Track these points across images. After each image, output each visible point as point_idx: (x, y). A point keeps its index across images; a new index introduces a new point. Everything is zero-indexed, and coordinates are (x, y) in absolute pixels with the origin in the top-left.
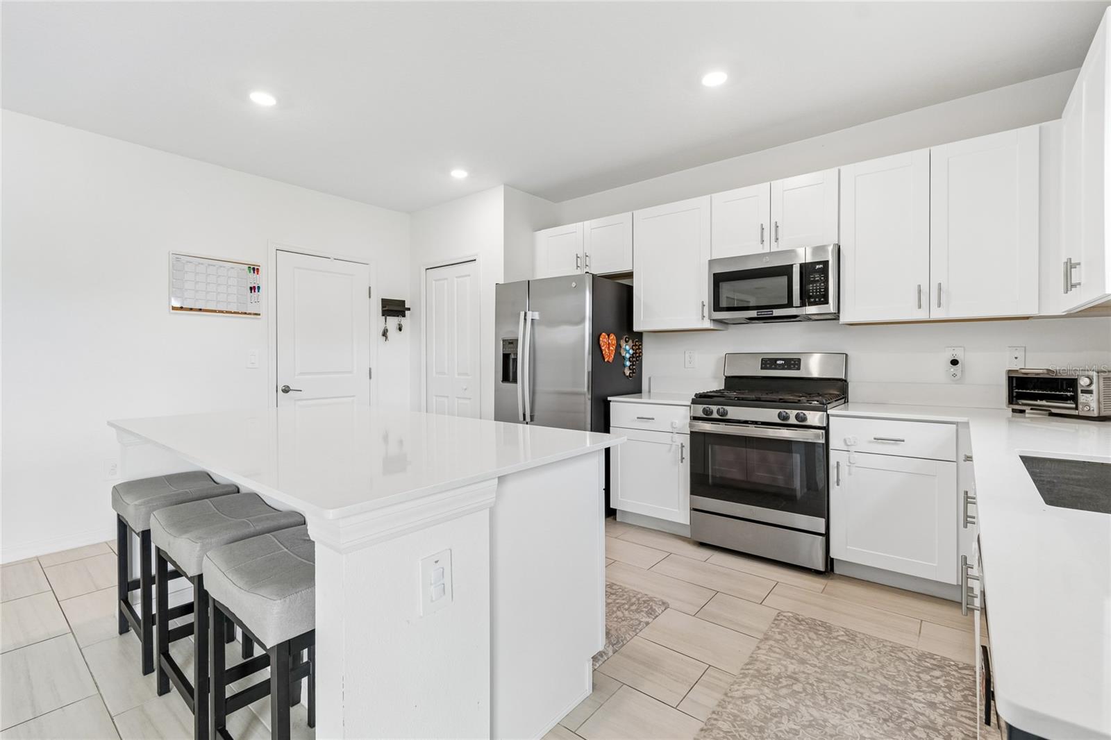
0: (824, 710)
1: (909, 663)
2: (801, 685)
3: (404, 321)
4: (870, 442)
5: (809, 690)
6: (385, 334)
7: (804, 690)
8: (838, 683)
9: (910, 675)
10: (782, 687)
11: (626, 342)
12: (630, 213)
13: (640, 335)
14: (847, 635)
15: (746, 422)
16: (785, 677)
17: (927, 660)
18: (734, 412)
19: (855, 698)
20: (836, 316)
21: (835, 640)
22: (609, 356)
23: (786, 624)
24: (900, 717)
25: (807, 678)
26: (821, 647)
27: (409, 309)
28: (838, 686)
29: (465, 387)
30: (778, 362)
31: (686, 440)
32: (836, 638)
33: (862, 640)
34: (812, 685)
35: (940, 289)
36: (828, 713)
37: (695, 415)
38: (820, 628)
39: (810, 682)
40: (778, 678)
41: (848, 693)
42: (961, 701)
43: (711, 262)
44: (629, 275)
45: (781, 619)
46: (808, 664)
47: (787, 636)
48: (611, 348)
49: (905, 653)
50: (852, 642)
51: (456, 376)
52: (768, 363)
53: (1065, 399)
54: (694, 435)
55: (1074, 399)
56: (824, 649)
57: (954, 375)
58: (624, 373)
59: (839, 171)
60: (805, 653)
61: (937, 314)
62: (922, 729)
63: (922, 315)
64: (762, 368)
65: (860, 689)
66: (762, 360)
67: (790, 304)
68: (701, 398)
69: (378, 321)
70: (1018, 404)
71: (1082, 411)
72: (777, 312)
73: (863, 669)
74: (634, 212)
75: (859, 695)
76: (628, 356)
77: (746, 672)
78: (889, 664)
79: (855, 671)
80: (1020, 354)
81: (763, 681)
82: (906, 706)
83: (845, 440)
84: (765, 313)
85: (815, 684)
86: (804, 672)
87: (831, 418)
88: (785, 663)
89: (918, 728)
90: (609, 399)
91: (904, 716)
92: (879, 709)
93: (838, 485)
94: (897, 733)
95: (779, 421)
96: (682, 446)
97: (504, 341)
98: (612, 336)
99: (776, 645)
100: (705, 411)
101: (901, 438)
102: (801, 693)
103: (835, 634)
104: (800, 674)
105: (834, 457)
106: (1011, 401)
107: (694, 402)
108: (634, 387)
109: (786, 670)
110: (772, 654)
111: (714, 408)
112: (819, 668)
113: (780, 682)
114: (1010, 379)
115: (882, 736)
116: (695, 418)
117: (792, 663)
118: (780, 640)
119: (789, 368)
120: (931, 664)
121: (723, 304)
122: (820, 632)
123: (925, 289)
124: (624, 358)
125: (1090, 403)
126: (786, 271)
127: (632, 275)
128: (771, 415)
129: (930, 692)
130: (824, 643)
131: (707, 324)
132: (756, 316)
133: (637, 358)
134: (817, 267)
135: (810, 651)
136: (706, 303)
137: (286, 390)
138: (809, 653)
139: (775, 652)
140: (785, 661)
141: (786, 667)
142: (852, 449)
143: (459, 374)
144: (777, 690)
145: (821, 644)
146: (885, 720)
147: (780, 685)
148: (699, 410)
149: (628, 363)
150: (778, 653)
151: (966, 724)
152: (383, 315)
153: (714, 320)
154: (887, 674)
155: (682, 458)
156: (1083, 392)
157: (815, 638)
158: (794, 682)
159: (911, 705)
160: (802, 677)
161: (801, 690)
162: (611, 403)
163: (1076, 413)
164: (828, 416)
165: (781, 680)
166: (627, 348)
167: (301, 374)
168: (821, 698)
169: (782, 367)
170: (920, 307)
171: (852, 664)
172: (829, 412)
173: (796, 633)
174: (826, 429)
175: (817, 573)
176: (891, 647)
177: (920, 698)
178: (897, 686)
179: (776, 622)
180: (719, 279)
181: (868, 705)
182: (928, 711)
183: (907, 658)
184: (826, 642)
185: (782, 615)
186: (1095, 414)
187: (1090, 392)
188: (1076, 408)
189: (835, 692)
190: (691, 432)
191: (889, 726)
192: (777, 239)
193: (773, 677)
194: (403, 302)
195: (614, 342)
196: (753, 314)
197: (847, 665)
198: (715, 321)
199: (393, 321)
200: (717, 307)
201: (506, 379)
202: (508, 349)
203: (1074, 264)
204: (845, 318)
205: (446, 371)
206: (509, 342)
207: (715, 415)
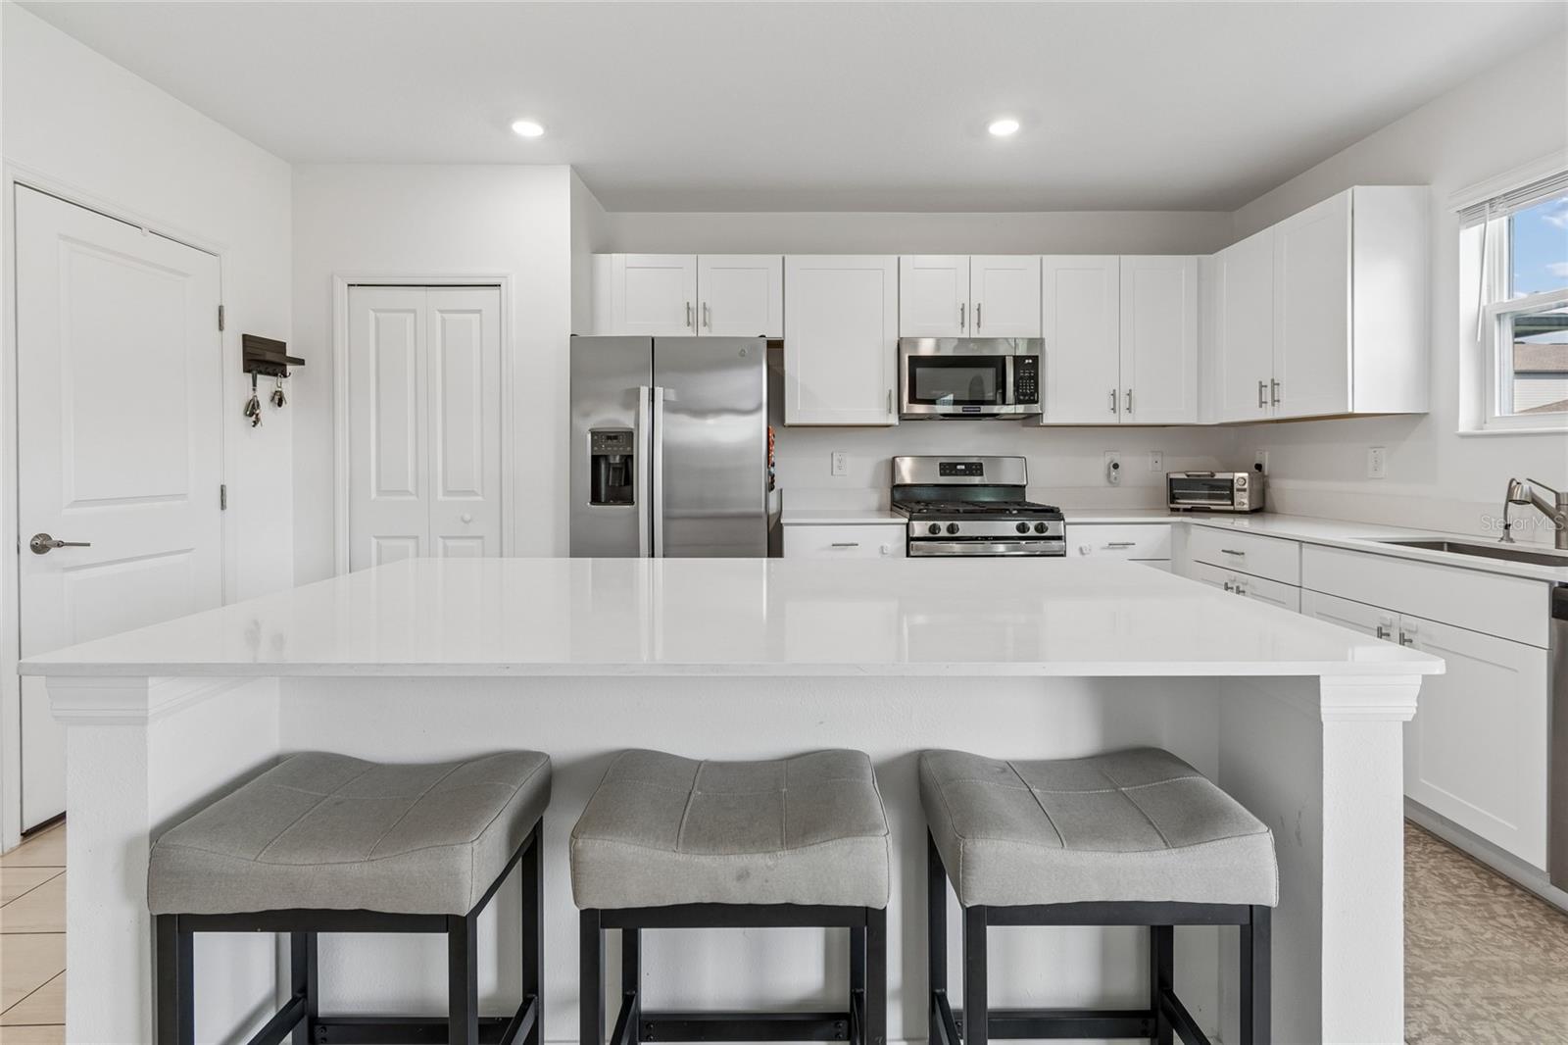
3: (287, 386)
4: (1104, 548)
6: (252, 409)
12: (780, 257)
15: (976, 539)
18: (965, 528)
20: (1039, 416)
27: (301, 362)
29: (467, 517)
30: (959, 467)
35: (1130, 394)
37: (915, 535)
43: (899, 343)
51: (440, 497)
52: (948, 468)
53: (1221, 497)
55: (1231, 498)
57: (1116, 479)
59: (1041, 260)
61: (1126, 419)
63: (1112, 420)
64: (942, 475)
66: (940, 464)
67: (1002, 401)
69: (238, 384)
70: (1174, 503)
71: (1238, 507)
72: (985, 409)
74: (786, 256)
80: (1159, 459)
83: (1081, 550)
84: (971, 409)
87: (1068, 527)
90: (782, 521)
95: (1017, 533)
97: (594, 433)
100: (931, 529)
101: (1132, 542)
106: (1169, 501)
107: (915, 519)
111: (943, 526)
114: (1168, 480)
116: (915, 540)
119: (972, 474)
121: (921, 394)
123: (1117, 394)
125: (1243, 500)
126: (998, 363)
127: (783, 344)
128: (1010, 528)
131: (893, 419)
132: (961, 412)
134: (1027, 361)
136: (895, 393)
137: (41, 546)
143: (447, 492)
148: (920, 528)
152: (247, 370)
153: (900, 414)
156: (1238, 490)
162: (785, 527)
163: (1231, 508)
164: (1064, 523)
167: (77, 503)
169: (964, 473)
170: (1115, 411)
172: (1066, 520)
174: (1064, 538)
180: (914, 364)
186: (1246, 507)
187: (1244, 490)
188: (1233, 504)
192: (979, 324)
194: (283, 345)
196: (958, 409)
198: (902, 417)
199: (266, 384)
200: (914, 398)
201: (596, 499)
202: (606, 447)
203: (1274, 384)
204: (1047, 420)
205: (411, 488)
206: (612, 436)
207: (944, 533)
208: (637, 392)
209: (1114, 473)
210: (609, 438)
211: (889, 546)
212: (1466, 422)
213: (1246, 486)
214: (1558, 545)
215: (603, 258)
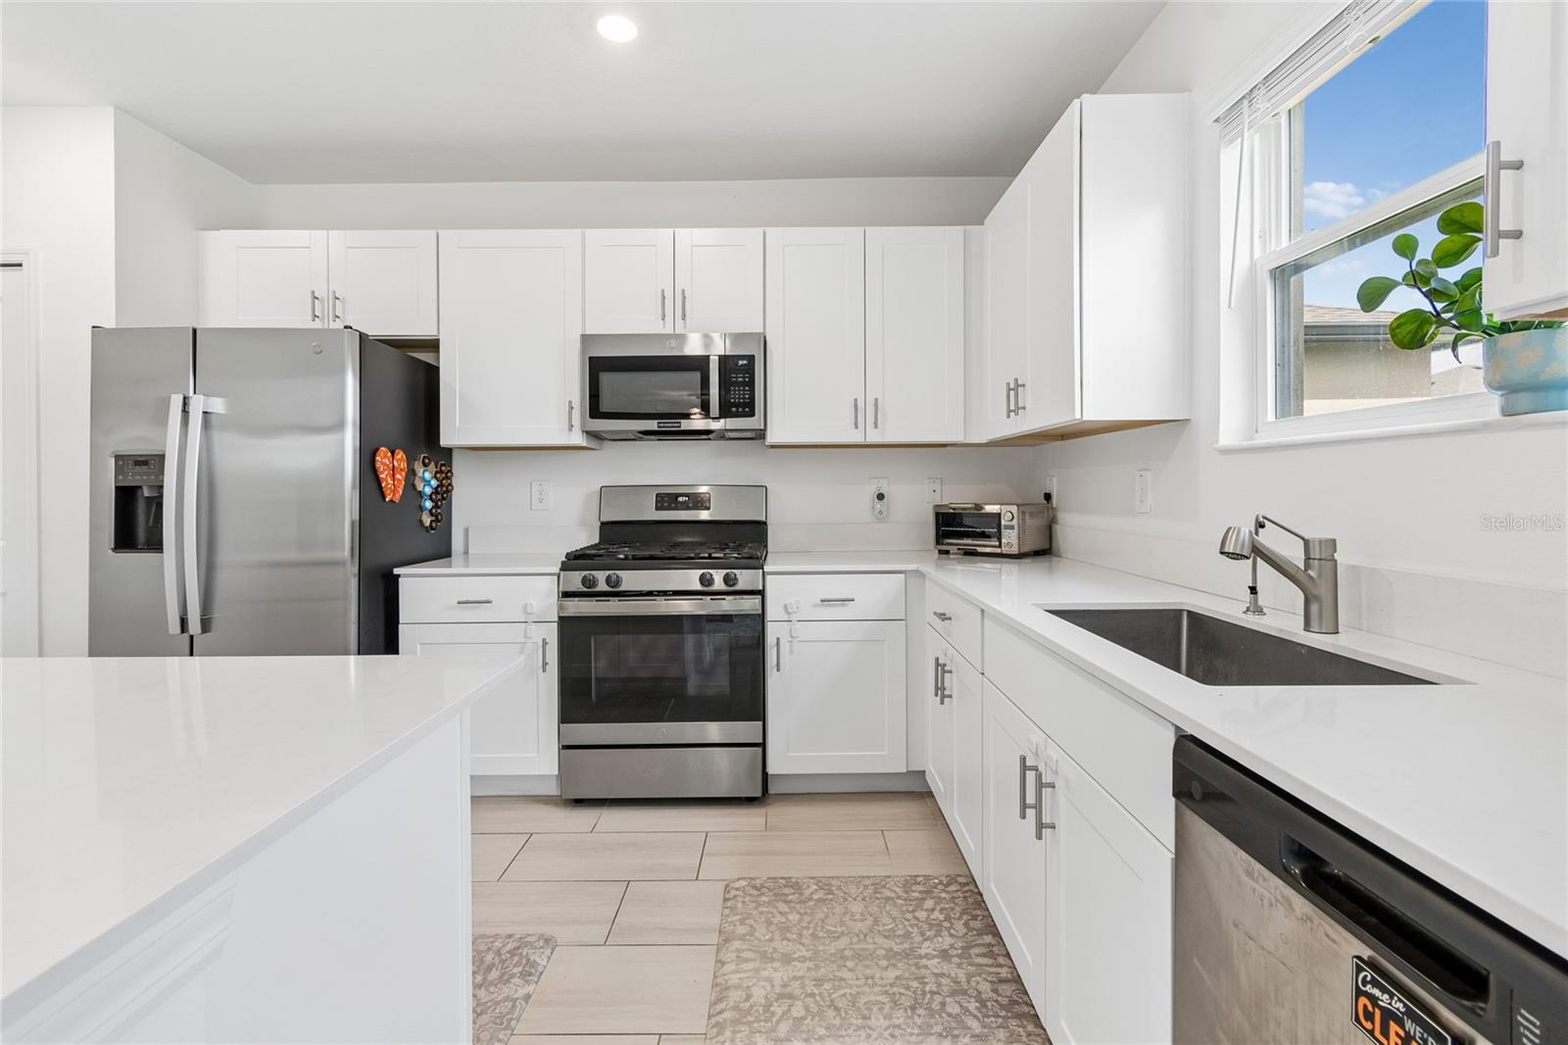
0: (844, 1033)
1: (900, 901)
2: (800, 1003)
4: (815, 606)
5: (814, 1008)
7: (807, 1009)
8: (840, 974)
9: (907, 920)
10: (778, 1022)
11: (425, 465)
12: (433, 233)
13: (449, 451)
14: (822, 888)
15: (650, 593)
16: (776, 1000)
17: (914, 889)
18: (631, 580)
19: (868, 990)
20: (760, 435)
21: (811, 903)
22: (394, 492)
23: (744, 902)
24: (924, 993)
25: (803, 986)
26: (800, 921)
28: (842, 979)
30: (680, 499)
31: (551, 633)
32: (810, 899)
33: (839, 888)
34: (812, 995)
35: (876, 405)
36: (850, 1036)
37: (566, 590)
38: (786, 891)
39: (809, 992)
40: (767, 1007)
41: (857, 986)
42: (967, 934)
43: (584, 339)
44: (433, 345)
45: (735, 896)
46: (794, 960)
47: (751, 922)
48: (398, 476)
49: (889, 889)
50: (830, 897)
52: (667, 500)
53: (989, 536)
54: (565, 623)
55: (999, 537)
56: (804, 924)
57: (881, 512)
58: (421, 522)
59: (764, 233)
60: (785, 943)
61: (874, 437)
62: (951, 1000)
63: (856, 437)
64: (657, 509)
65: (868, 972)
66: (657, 495)
67: (704, 414)
68: (575, 560)
70: (943, 544)
71: (1005, 550)
72: (686, 425)
73: (858, 935)
74: (441, 232)
75: (870, 981)
76: (428, 490)
77: (719, 1018)
78: (881, 912)
79: (851, 943)
80: (938, 487)
81: (749, 1023)
82: (923, 971)
83: (785, 607)
84: (669, 425)
85: (816, 992)
86: (795, 978)
87: (768, 578)
88: (765, 973)
89: (947, 999)
90: (396, 571)
91: (928, 989)
92: (900, 993)
93: (778, 670)
94: (932, 1021)
95: (698, 587)
96: (545, 644)
97: (118, 458)
98: (400, 455)
99: (744, 947)
100: (584, 581)
101: (850, 597)
102: (804, 1018)
103: (807, 892)
104: (792, 983)
105: (772, 632)
106: (938, 542)
107: (565, 567)
108: (438, 549)
109: (773, 986)
110: (744, 966)
111: (601, 576)
112: (810, 959)
113: (773, 1014)
114: (937, 515)
115: (921, 1038)
116: (566, 595)
117: (775, 970)
118: (745, 935)
119: (696, 508)
120: (920, 892)
121: (604, 407)
122: (790, 897)
123: (861, 405)
124: (420, 494)
125: (1010, 540)
126: (699, 364)
127: (438, 347)
128: (691, 579)
129: (935, 936)
130: (800, 913)
131: (578, 439)
132: (656, 428)
133: (443, 494)
134: (741, 362)
135: (789, 935)
136: (576, 404)
138: (789, 940)
139: (747, 960)
140: (765, 969)
141: (769, 980)
142: (794, 618)
144: (774, 1031)
145: (797, 917)
146: (913, 1008)
147: (775, 1019)
148: (574, 582)
149: (428, 504)
150: (751, 960)
151: (985, 965)
153: (587, 432)
154: (885, 930)
155: (545, 664)
156: (1007, 527)
157: (787, 910)
158: (789, 1002)
159: (926, 967)
160: (795, 988)
161: (803, 1013)
162: (400, 579)
163: (998, 551)
164: (764, 572)
165: (772, 1009)
166: (427, 475)
168: (831, 1013)
169: (686, 507)
170: (857, 427)
171: (843, 933)
172: (766, 568)
173: (761, 913)
174: (761, 593)
175: (750, 801)
176: (873, 884)
177: (930, 951)
178: (901, 943)
179: (729, 904)
180: (596, 368)
181: (886, 992)
182: (945, 968)
183: (893, 895)
184: (803, 912)
185: (733, 888)
186: (1015, 550)
187: (1012, 528)
188: (1000, 546)
189: (842, 992)
190: (560, 618)
191: (920, 1016)
192: (684, 317)
193: (761, 1009)
195: (404, 465)
196: (653, 425)
197: (839, 937)
198: (590, 434)
200: (595, 412)
201: (121, 543)
202: (133, 476)
203: (1018, 386)
204: (772, 438)
206: (141, 461)
207: (602, 586)
208: (167, 402)
209: (879, 505)
210: (138, 463)
211: (534, 603)
212: (1229, 434)
213: (1015, 522)
214: (1307, 627)
215: (212, 236)
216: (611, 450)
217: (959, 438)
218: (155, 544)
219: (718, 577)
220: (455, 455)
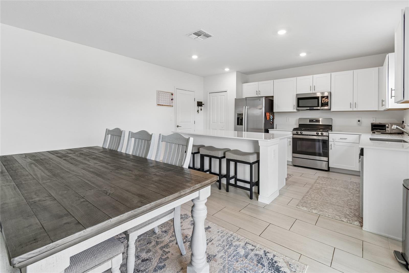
1: (349, 182)
3: (202, 108)
4: (339, 139)
6: (198, 111)
11: (271, 115)
15: (308, 135)
17: (352, 182)
18: (304, 133)
20: (330, 109)
22: (268, 119)
23: (321, 178)
27: (204, 104)
29: (222, 126)
30: (314, 121)
31: (291, 140)
35: (355, 104)
43: (297, 95)
44: (273, 97)
51: (219, 123)
52: (311, 121)
53: (383, 129)
54: (293, 138)
55: (385, 129)
57: (359, 124)
58: (271, 123)
59: (331, 74)
61: (355, 109)
63: (351, 110)
64: (309, 122)
66: (309, 120)
67: (318, 106)
68: (295, 129)
69: (196, 108)
70: (373, 131)
71: (387, 132)
72: (315, 108)
74: (274, 80)
76: (271, 118)
79: (338, 183)
80: (375, 119)
81: (319, 184)
83: (333, 139)
84: (311, 108)
87: (329, 134)
90: (269, 129)
93: (331, 149)
95: (316, 135)
96: (290, 141)
97: (238, 114)
98: (269, 113)
100: (296, 132)
101: (346, 138)
105: (330, 143)
107: (293, 130)
110: (320, 181)
111: (299, 132)
114: (372, 125)
116: (293, 134)
119: (317, 122)
121: (300, 106)
122: (329, 179)
123: (352, 103)
124: (271, 119)
125: (388, 130)
126: (318, 98)
128: (315, 133)
131: (295, 110)
133: (273, 119)
134: (325, 97)
136: (295, 105)
137: (178, 126)
142: (335, 141)
143: (220, 123)
148: (295, 132)
149: (272, 120)
152: (197, 106)
154: (344, 184)
155: (290, 145)
156: (387, 128)
162: (269, 131)
164: (329, 133)
166: (271, 116)
167: (181, 122)
169: (315, 122)
170: (351, 108)
172: (329, 132)
173: (324, 179)
174: (328, 136)
175: (326, 171)
176: (345, 181)
179: (319, 177)
180: (299, 99)
186: (389, 132)
187: (388, 128)
188: (386, 131)
190: (292, 138)
192: (315, 90)
193: (321, 184)
194: (202, 102)
195: (269, 115)
196: (308, 108)
197: (336, 182)
198: (297, 110)
199: (200, 107)
200: (298, 106)
201: (238, 124)
202: (239, 116)
204: (333, 110)
205: (216, 122)
206: (240, 114)
207: (299, 133)
208: (243, 107)
211: (288, 135)
216: (301, 112)
217: (377, 110)
218: (242, 124)
219: (320, 133)
220: (275, 113)
